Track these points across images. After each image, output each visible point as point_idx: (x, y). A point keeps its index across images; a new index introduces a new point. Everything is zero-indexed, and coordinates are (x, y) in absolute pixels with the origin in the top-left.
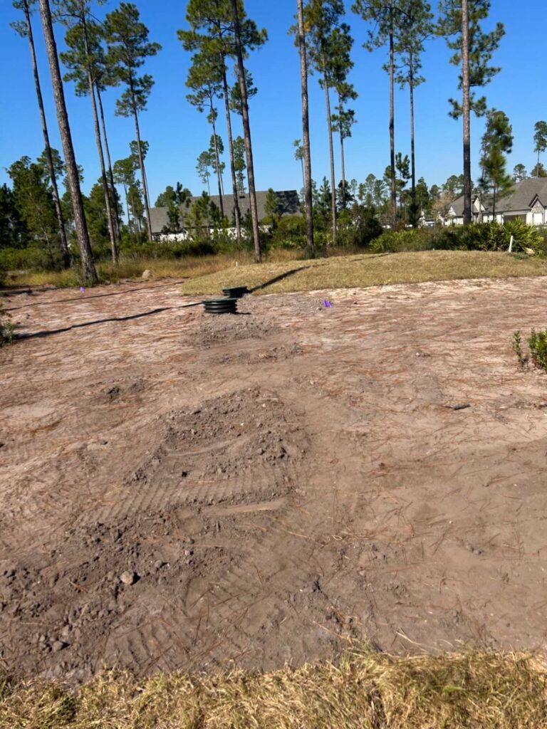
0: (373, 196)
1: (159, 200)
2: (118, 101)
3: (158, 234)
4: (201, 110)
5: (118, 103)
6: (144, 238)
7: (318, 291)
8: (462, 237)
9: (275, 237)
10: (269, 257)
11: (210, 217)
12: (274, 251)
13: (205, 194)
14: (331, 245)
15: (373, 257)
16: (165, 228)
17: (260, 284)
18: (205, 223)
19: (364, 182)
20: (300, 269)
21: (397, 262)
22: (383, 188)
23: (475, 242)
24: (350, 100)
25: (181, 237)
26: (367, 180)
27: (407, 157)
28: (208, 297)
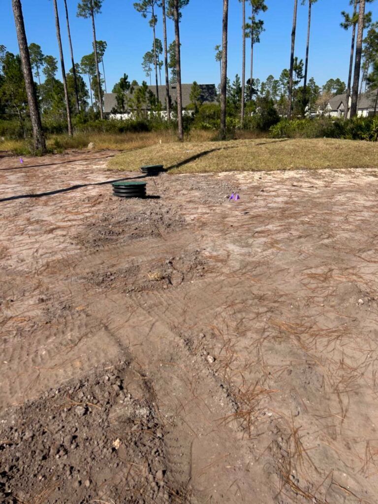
0: (271, 92)
1: (115, 88)
2: (79, 5)
3: (108, 114)
4: (145, 16)
5: (80, 6)
6: (97, 116)
7: (227, 173)
8: (348, 128)
9: (196, 120)
10: (189, 137)
11: (148, 102)
12: (194, 131)
13: (144, 84)
14: (239, 128)
15: (275, 142)
16: (114, 109)
17: (175, 163)
18: (144, 106)
19: (265, 81)
20: (212, 150)
21: (297, 148)
22: (279, 86)
23: (359, 133)
24: (261, 12)
25: (125, 116)
26: (268, 79)
27: (301, 61)
28: (128, 173)
